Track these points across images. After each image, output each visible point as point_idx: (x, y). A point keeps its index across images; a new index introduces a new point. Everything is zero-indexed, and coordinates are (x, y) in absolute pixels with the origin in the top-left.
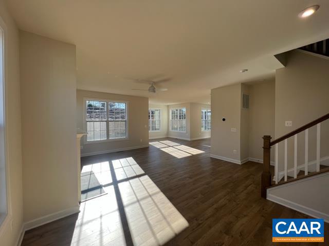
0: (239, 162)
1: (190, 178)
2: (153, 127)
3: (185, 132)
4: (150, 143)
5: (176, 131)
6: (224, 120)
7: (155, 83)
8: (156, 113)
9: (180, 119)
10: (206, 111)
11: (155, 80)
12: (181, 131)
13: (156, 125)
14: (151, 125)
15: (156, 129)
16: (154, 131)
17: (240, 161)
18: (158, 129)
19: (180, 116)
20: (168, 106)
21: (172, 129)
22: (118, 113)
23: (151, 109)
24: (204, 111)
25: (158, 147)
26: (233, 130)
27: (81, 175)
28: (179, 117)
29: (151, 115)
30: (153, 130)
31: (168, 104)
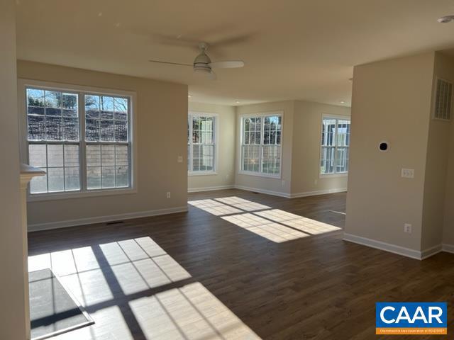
0: (416, 254)
1: (296, 288)
2: (196, 162)
3: (278, 176)
4: (191, 203)
5: (253, 173)
6: (384, 147)
7: (210, 46)
8: (206, 126)
9: (266, 142)
10: (333, 122)
11: (212, 39)
12: (268, 175)
13: (204, 158)
14: (191, 158)
15: (203, 168)
16: (200, 172)
17: (420, 252)
18: (209, 168)
19: (266, 136)
20: (236, 109)
21: (245, 169)
22: (106, 124)
23: (193, 115)
24: (327, 123)
25: (217, 214)
26: (408, 173)
27: (30, 279)
28: (262, 139)
29: (191, 130)
30: (196, 168)
31: (238, 103)
